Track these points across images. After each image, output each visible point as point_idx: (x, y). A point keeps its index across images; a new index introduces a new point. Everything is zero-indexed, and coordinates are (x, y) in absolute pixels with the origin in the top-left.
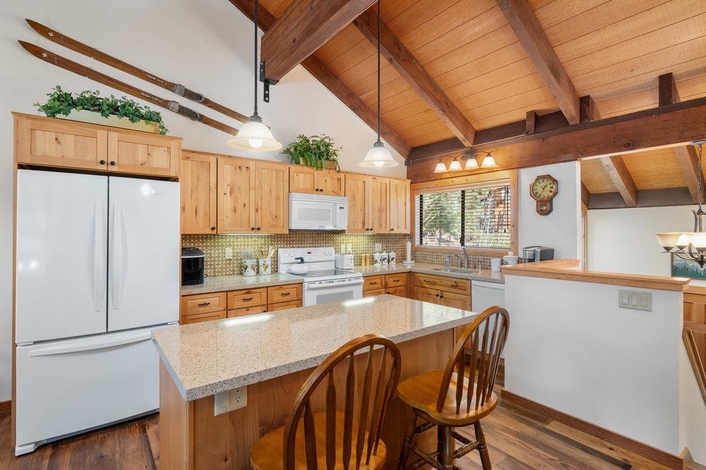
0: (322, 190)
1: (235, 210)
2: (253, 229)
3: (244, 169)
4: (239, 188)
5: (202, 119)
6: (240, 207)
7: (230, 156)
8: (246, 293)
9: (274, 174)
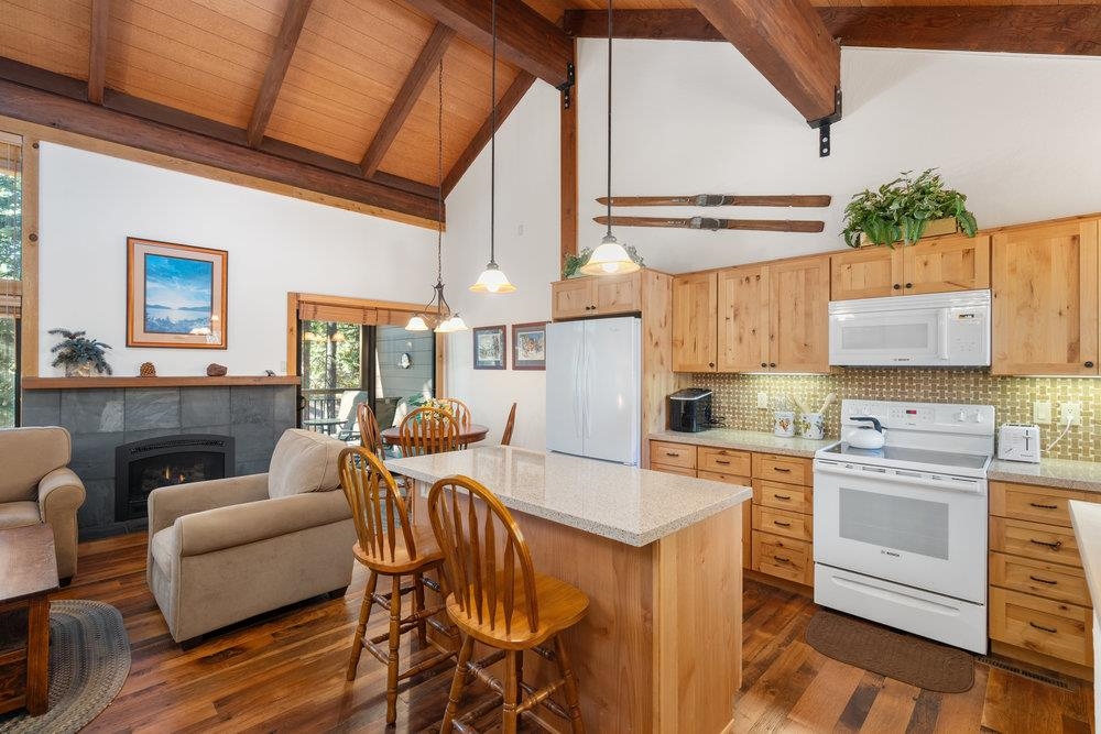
0: (909, 286)
1: (741, 339)
2: (764, 365)
3: (753, 279)
4: (747, 308)
5: (725, 224)
6: (747, 336)
7: (735, 267)
8: (720, 453)
9: (802, 274)
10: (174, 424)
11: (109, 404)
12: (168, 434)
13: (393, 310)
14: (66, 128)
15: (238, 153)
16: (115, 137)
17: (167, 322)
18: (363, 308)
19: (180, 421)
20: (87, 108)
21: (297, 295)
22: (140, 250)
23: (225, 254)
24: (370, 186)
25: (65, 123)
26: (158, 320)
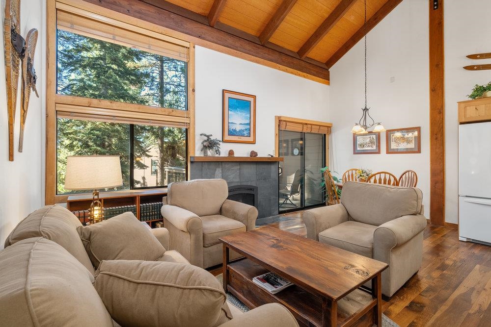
10: (238, 180)
11: (217, 170)
12: (236, 184)
13: (313, 125)
14: (204, 39)
15: (259, 48)
16: (219, 42)
17: (235, 130)
18: (301, 123)
19: (240, 178)
20: (210, 28)
21: (279, 117)
22: (227, 95)
23: (254, 97)
24: (303, 63)
25: (203, 36)
26: (233, 130)
